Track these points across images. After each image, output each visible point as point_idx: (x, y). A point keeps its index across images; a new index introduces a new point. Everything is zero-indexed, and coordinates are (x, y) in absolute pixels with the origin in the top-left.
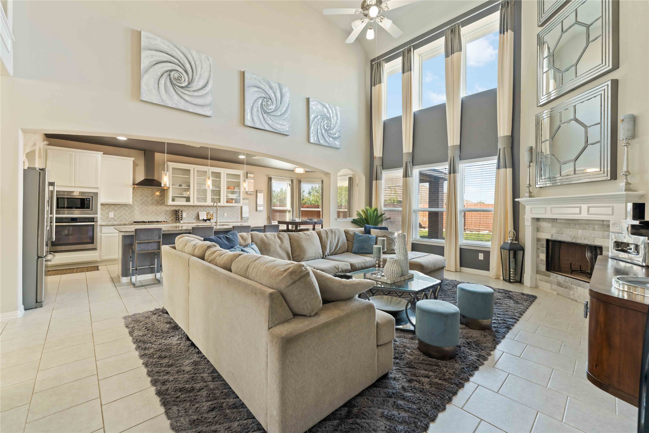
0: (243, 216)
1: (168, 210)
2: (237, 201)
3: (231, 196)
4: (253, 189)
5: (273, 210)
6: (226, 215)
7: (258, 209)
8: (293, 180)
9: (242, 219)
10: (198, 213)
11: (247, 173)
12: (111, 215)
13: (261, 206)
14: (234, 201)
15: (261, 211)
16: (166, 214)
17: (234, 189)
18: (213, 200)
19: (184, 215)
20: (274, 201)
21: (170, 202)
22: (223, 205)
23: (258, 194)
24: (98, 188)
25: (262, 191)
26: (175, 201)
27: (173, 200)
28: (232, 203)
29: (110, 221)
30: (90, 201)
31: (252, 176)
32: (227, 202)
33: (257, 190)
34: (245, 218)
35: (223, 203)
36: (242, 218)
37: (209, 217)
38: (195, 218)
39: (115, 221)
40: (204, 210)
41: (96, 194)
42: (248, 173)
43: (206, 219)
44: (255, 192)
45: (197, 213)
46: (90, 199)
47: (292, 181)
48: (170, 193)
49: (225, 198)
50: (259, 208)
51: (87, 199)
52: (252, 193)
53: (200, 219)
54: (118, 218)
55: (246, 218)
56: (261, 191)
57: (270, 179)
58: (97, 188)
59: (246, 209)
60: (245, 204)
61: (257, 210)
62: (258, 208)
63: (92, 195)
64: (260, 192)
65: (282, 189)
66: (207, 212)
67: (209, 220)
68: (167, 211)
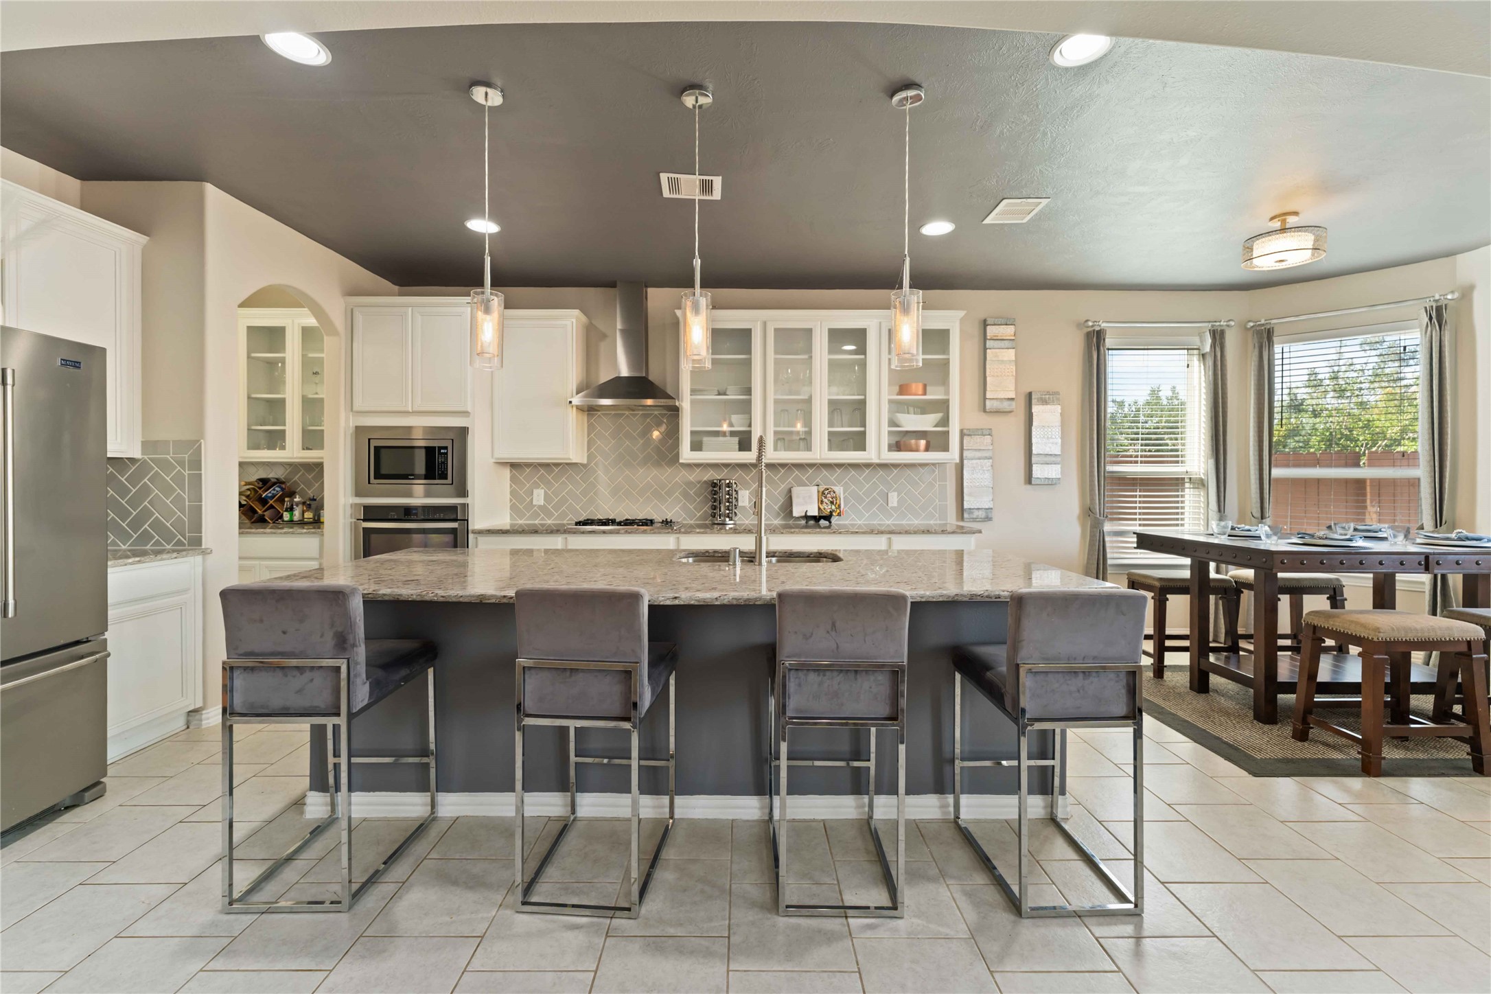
0: (966, 506)
1: (691, 483)
2: (938, 441)
3: (913, 422)
4: (1013, 388)
5: (1113, 478)
6: (894, 499)
7: (1034, 475)
8: (1222, 333)
9: (962, 519)
10: (790, 491)
11: (985, 324)
12: (539, 497)
13: (1049, 459)
14: (923, 443)
15: (1050, 483)
16: (685, 495)
17: (925, 394)
18: (837, 441)
19: (745, 498)
20: (1118, 439)
21: (687, 454)
22: (876, 461)
23: (1036, 409)
24: (467, 412)
25: (1057, 393)
26: (704, 447)
27: (696, 446)
28: (917, 450)
29: (536, 515)
30: (446, 453)
31: (1008, 331)
32: (897, 446)
33: (1030, 394)
34: (976, 513)
35: (877, 449)
36: (961, 510)
37: (827, 508)
38: (780, 508)
39: (549, 515)
40: (810, 482)
41: (463, 432)
42: (988, 322)
43: (816, 513)
44: (1022, 403)
45: (785, 492)
46: (446, 448)
47: (1218, 336)
48: (684, 420)
49: (886, 429)
50: (1038, 471)
51: (440, 448)
52: (1006, 406)
53: (796, 514)
54: (556, 508)
55: (981, 514)
56: (1048, 393)
57: (1095, 340)
58: (465, 413)
59: (977, 476)
60: (978, 454)
61: (1029, 479)
62: (1035, 467)
63: (451, 435)
64: (1044, 402)
65: (1155, 393)
66: (821, 489)
67: (828, 518)
68: (689, 484)
